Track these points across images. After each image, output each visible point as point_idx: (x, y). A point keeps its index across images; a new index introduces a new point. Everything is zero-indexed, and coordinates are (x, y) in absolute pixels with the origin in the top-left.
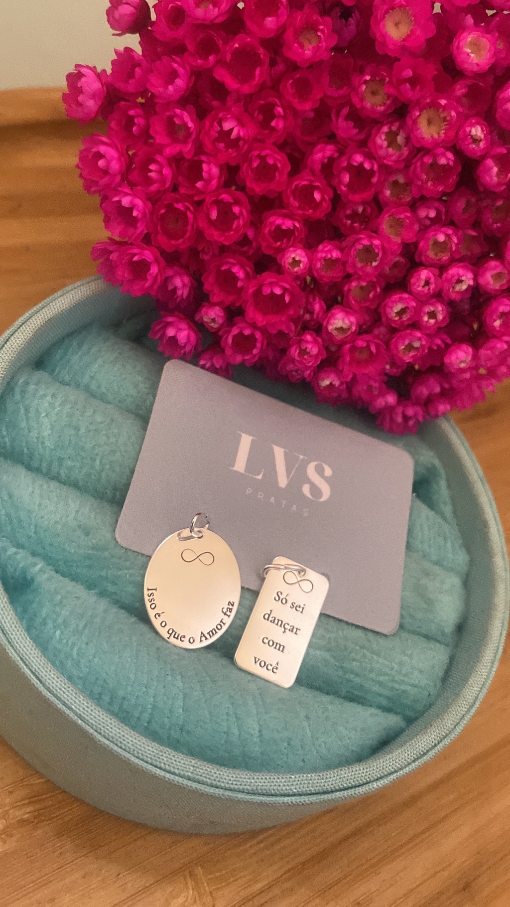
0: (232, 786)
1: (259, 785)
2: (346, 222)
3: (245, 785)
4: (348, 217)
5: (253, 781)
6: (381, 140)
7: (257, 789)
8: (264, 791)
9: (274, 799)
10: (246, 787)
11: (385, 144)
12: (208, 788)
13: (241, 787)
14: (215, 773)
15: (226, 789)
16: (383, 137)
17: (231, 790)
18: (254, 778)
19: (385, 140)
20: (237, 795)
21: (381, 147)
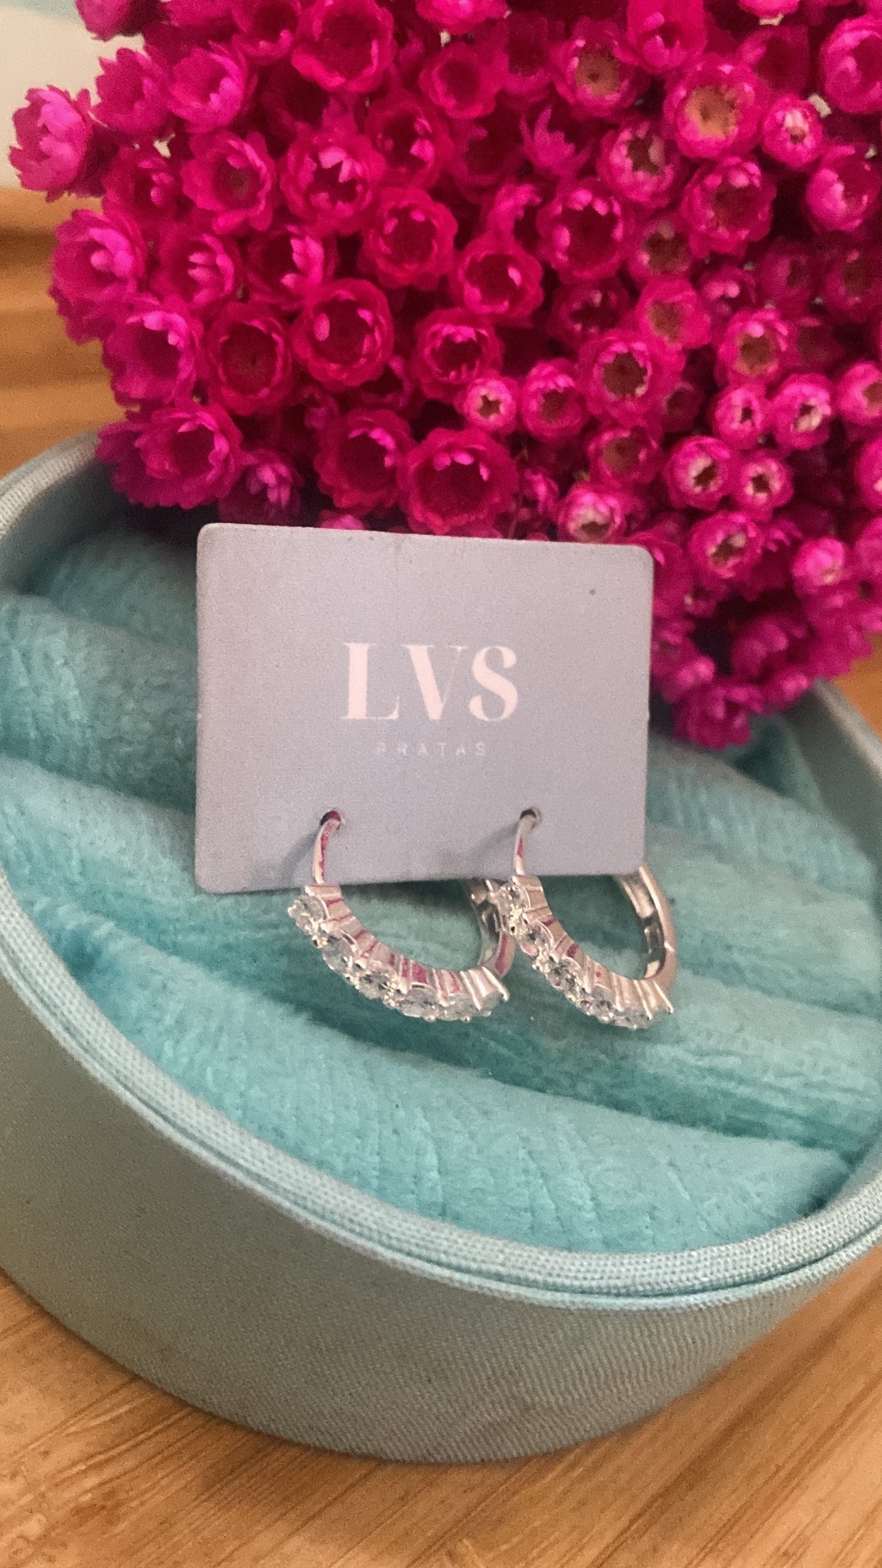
0: (586, 1284)
2: (573, 327)
4: (576, 316)
6: (620, 157)
7: (633, 1285)
11: (629, 163)
16: (624, 150)
19: (627, 156)
21: (622, 170)
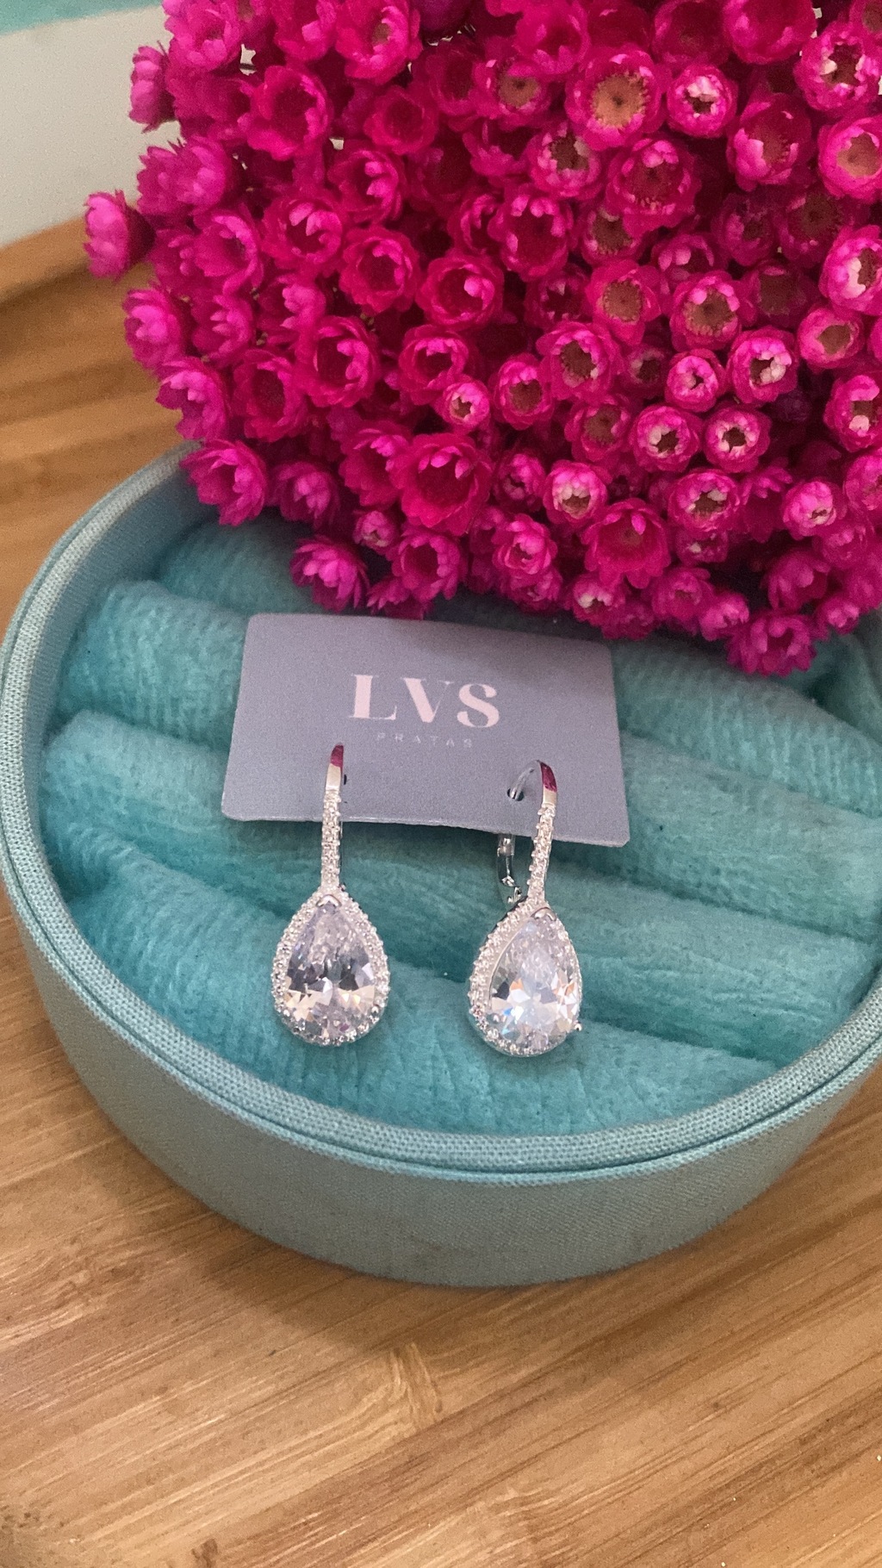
0: (408, 1155)
1: (453, 1153)
2: (546, 316)
3: (430, 1152)
4: (548, 306)
5: (444, 1146)
6: (546, 159)
7: (451, 1160)
8: (464, 1163)
9: (484, 1176)
10: (431, 1155)
11: (554, 164)
12: (366, 1156)
13: (424, 1156)
14: (378, 1133)
15: (398, 1160)
16: (548, 154)
17: (406, 1160)
18: (446, 1143)
19: (552, 158)
20: (416, 1169)
21: (549, 172)
